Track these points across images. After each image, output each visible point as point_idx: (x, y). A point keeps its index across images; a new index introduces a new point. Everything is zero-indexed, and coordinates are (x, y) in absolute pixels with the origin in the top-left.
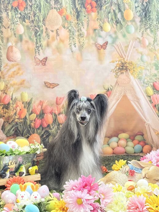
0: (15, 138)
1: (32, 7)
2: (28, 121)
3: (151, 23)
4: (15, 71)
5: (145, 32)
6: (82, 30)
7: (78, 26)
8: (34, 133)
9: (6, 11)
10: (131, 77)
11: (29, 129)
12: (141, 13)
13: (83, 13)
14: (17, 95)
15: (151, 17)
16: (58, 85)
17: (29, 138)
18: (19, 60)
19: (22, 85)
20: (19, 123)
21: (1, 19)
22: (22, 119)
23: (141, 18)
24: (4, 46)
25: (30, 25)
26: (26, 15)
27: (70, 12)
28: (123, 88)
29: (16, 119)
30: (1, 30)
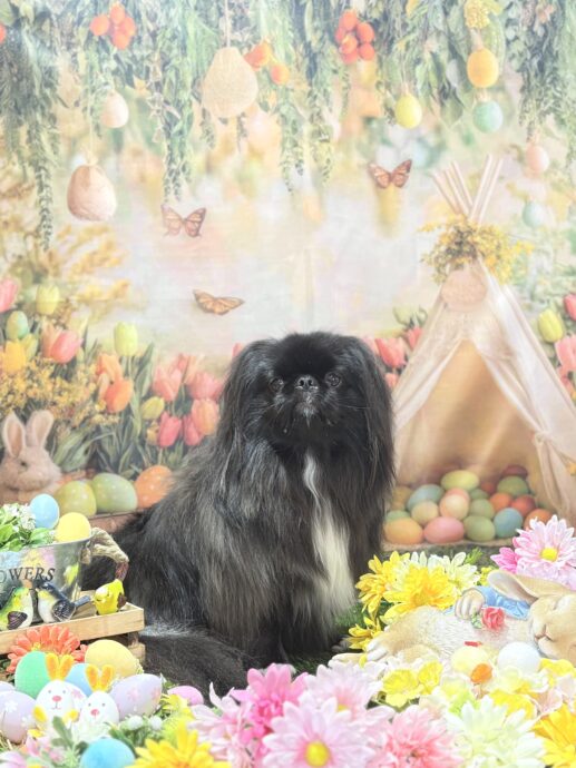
0: (92, 478)
1: (158, 38)
2: (134, 420)
3: (558, 95)
4: (95, 253)
5: (537, 126)
6: (325, 118)
7: (310, 102)
8: (154, 462)
9: (69, 48)
10: (491, 279)
11: (140, 449)
12: (526, 59)
13: (330, 59)
14: (100, 334)
15: (561, 73)
16: (241, 302)
17: (139, 478)
18: (111, 213)
19: (119, 300)
20: (107, 427)
21: (50, 76)
22: (114, 414)
23: (526, 76)
24: (60, 164)
25: (150, 98)
26: (136, 62)
27: (283, 56)
28: (463, 317)
29: (96, 413)
30: (51, 111)
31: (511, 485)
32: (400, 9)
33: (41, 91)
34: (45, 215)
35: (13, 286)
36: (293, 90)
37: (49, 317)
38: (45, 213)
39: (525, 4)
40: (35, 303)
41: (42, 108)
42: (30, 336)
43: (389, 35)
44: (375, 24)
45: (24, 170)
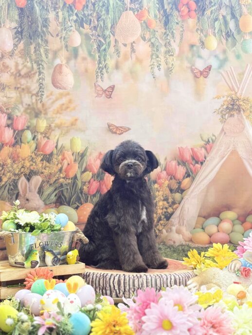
0: (58, 208)
1: (96, 6)
2: (78, 183)
4: (63, 104)
6: (172, 45)
7: (165, 37)
8: (86, 201)
9: (55, 10)
10: (247, 123)
11: (80, 195)
13: (175, 18)
14: (65, 142)
16: (129, 129)
17: (79, 208)
18: (71, 87)
19: (73, 127)
20: (66, 184)
21: (46, 22)
22: (69, 179)
24: (49, 63)
25: (91, 33)
26: (85, 17)
27: (154, 16)
28: (233, 139)
29: (61, 178)
30: (46, 38)
33: (41, 29)
34: (41, 86)
35: (25, 118)
36: (157, 31)
37: (42, 133)
40: (35, 127)
41: (42, 37)
42: (33, 141)
45: (32, 65)
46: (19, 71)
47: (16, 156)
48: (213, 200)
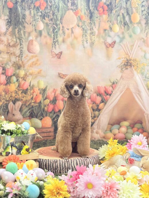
0: (30, 119)
1: (52, 7)
2: (42, 105)
4: (33, 62)
6: (94, 29)
7: (90, 25)
8: (46, 116)
9: (29, 9)
10: (135, 72)
11: (43, 112)
12: (147, 16)
13: (96, 14)
14: (34, 83)
17: (42, 120)
18: (38, 52)
19: (39, 74)
20: (35, 106)
21: (24, 16)
22: (37, 103)
23: (146, 20)
24: (26, 39)
25: (49, 23)
26: (46, 13)
27: (84, 13)
28: (127, 82)
29: (32, 103)
30: (24, 25)
31: (138, 126)
32: (115, 2)
33: (22, 20)
34: (21, 52)
35: (12, 70)
36: (86, 22)
37: (22, 78)
38: (21, 51)
39: (147, 1)
40: (18, 74)
41: (22, 24)
42: (16, 82)
43: (111, 8)
44: (108, 6)
45: (17, 40)
46: (9, 44)
47: (7, 91)
48: (116, 115)
